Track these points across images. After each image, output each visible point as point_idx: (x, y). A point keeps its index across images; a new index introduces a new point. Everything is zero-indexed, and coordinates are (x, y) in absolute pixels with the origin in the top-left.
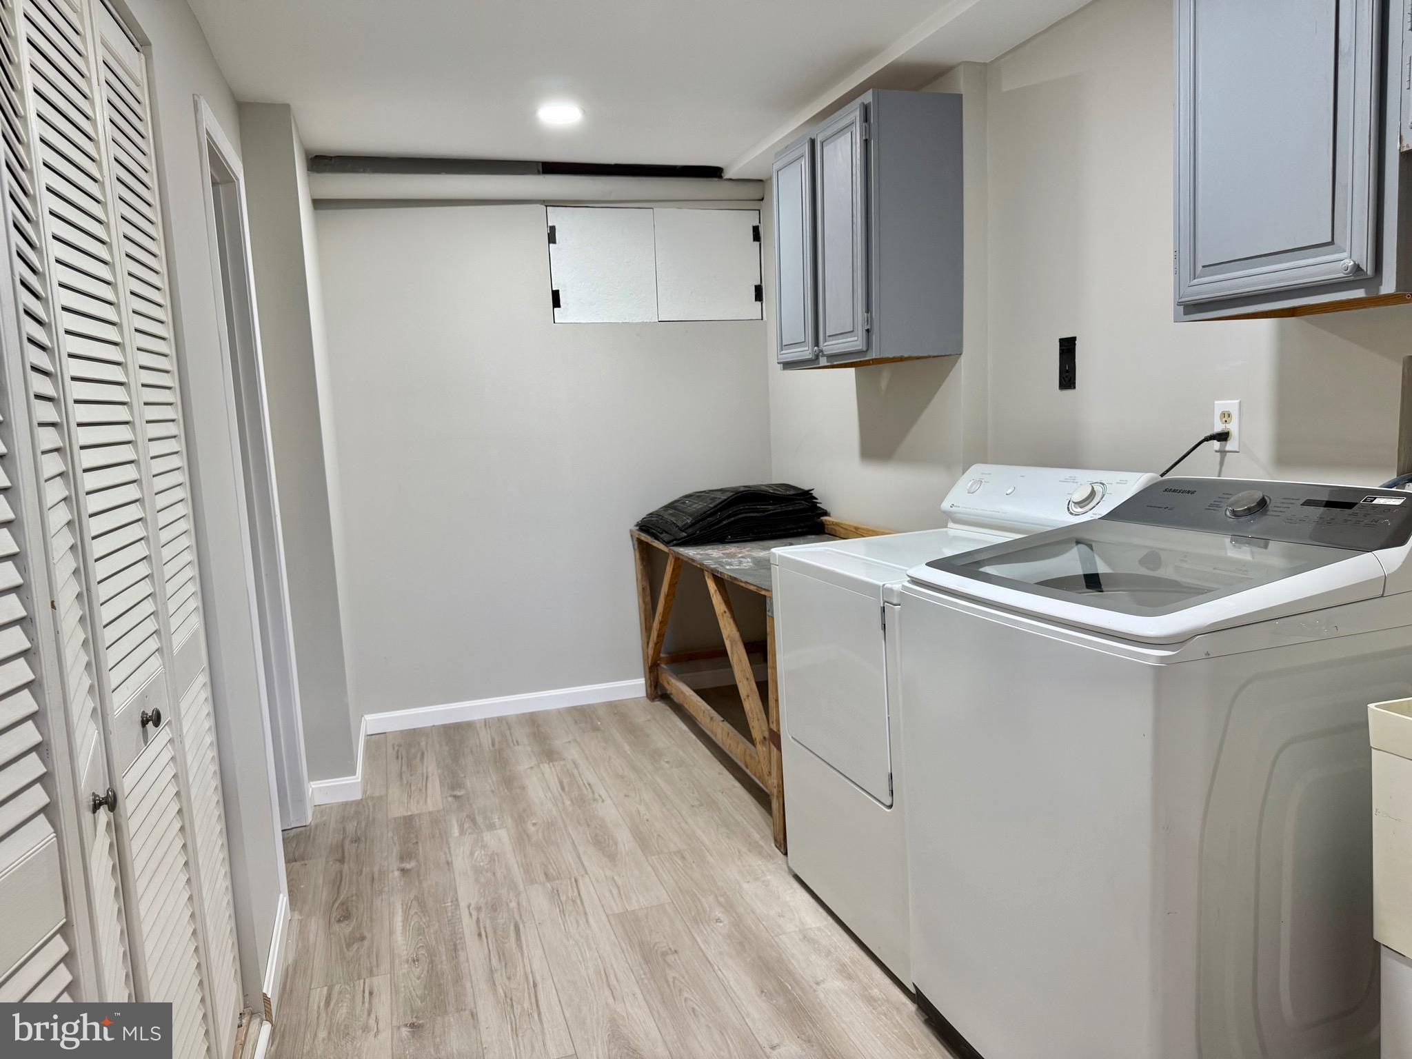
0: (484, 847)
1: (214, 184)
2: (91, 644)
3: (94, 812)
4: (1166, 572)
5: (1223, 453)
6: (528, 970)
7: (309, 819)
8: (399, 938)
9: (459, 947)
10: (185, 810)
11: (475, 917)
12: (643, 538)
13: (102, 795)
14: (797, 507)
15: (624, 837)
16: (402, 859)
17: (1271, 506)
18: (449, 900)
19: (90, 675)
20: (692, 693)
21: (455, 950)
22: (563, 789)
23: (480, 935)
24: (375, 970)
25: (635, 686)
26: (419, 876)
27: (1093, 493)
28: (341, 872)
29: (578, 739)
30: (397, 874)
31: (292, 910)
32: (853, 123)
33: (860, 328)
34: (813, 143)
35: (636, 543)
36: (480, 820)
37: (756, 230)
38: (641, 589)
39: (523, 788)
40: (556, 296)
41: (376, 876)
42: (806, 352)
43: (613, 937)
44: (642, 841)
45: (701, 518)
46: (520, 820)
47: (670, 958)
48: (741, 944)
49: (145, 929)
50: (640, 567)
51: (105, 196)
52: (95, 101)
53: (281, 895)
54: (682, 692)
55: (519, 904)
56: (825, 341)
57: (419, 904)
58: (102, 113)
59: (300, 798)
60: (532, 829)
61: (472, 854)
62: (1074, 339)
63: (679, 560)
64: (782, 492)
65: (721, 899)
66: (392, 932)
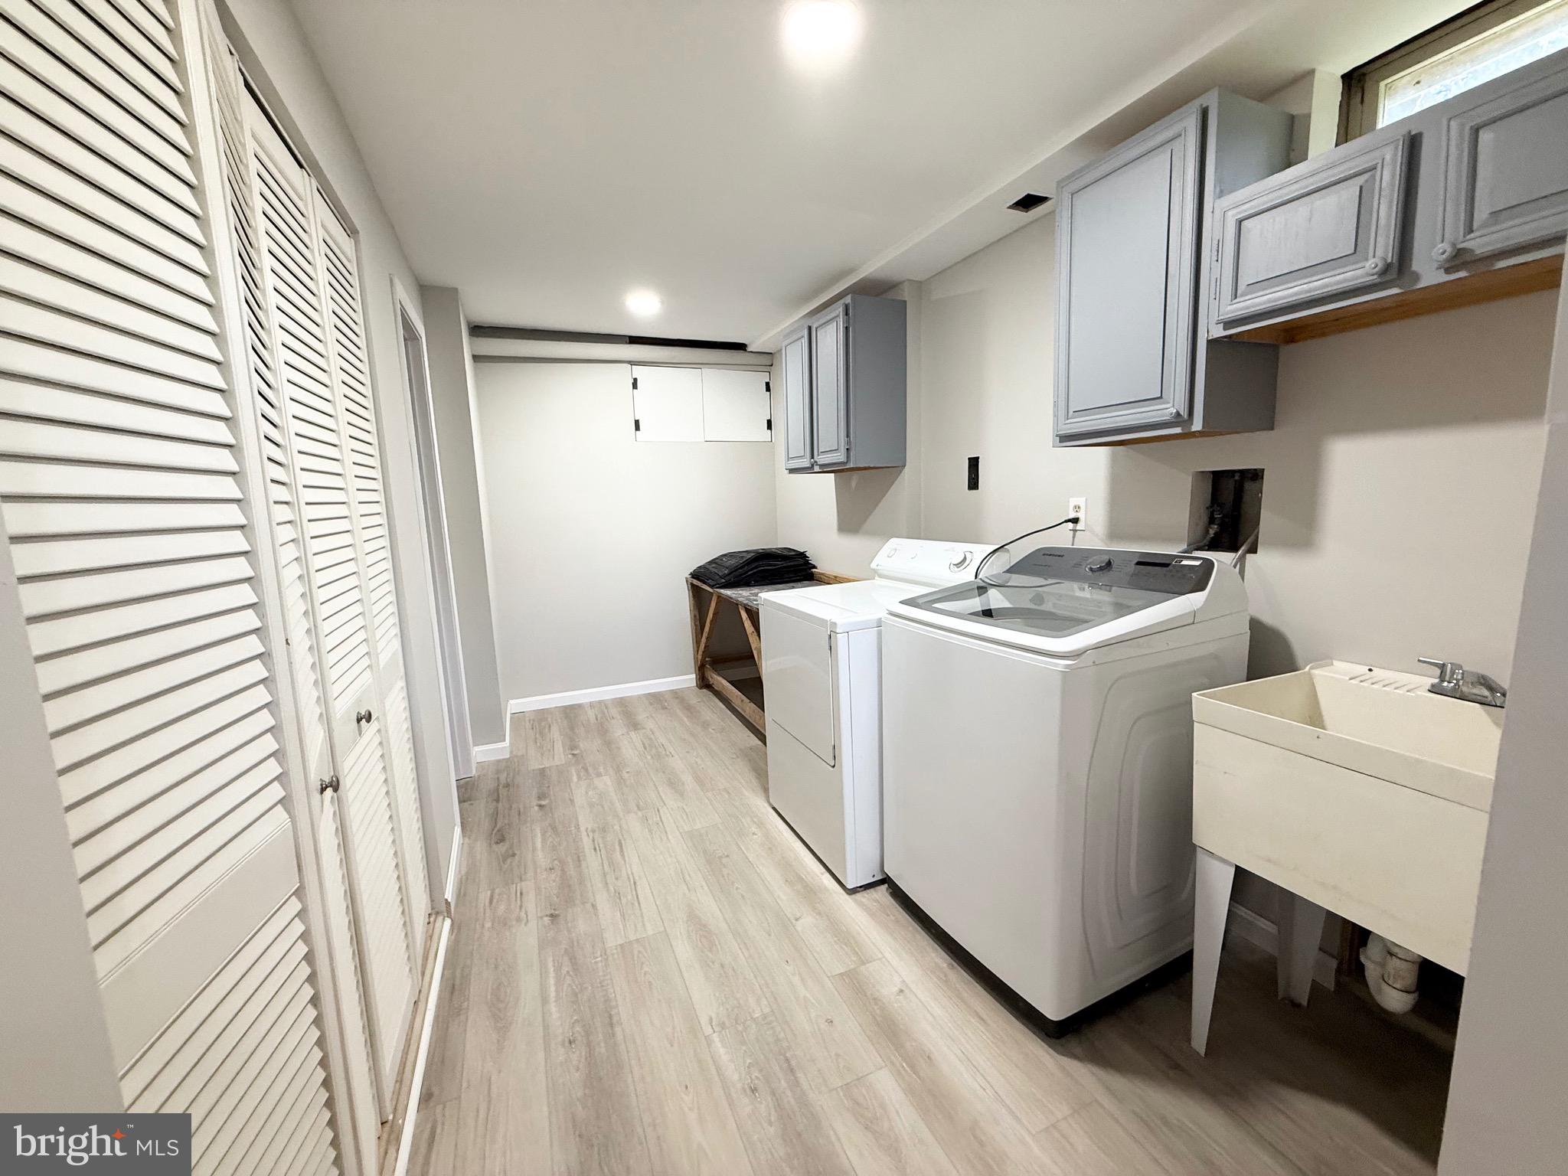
0: (595, 788)
1: (405, 340)
2: (317, 666)
3: (322, 793)
4: (1047, 607)
5: (1075, 531)
6: (630, 873)
7: (474, 773)
8: (540, 854)
9: (581, 858)
10: (389, 779)
11: (591, 837)
12: (695, 583)
13: (327, 780)
14: (796, 563)
15: (688, 779)
16: (539, 798)
17: (1114, 566)
18: (573, 825)
19: (317, 689)
20: (728, 684)
21: (579, 861)
22: (645, 748)
23: (595, 849)
24: (523, 877)
25: (690, 679)
26: (551, 809)
27: (965, 558)
28: (497, 808)
29: (653, 715)
30: (536, 808)
31: (464, 836)
32: (838, 316)
33: (842, 448)
34: (810, 328)
35: (690, 586)
36: (590, 770)
37: (768, 384)
38: (693, 617)
39: (619, 748)
40: (637, 423)
41: (522, 810)
42: (805, 462)
43: (685, 848)
44: (700, 781)
45: (734, 570)
46: (618, 770)
47: (724, 860)
48: (770, 849)
49: (361, 870)
50: (692, 602)
51: (326, 338)
52: (317, 266)
53: (456, 828)
54: (721, 684)
55: (620, 827)
56: (818, 455)
57: (553, 829)
58: (323, 277)
59: (468, 760)
60: (626, 776)
61: (587, 793)
62: (978, 458)
63: (719, 597)
64: (786, 553)
65: (755, 820)
66: (534, 850)
